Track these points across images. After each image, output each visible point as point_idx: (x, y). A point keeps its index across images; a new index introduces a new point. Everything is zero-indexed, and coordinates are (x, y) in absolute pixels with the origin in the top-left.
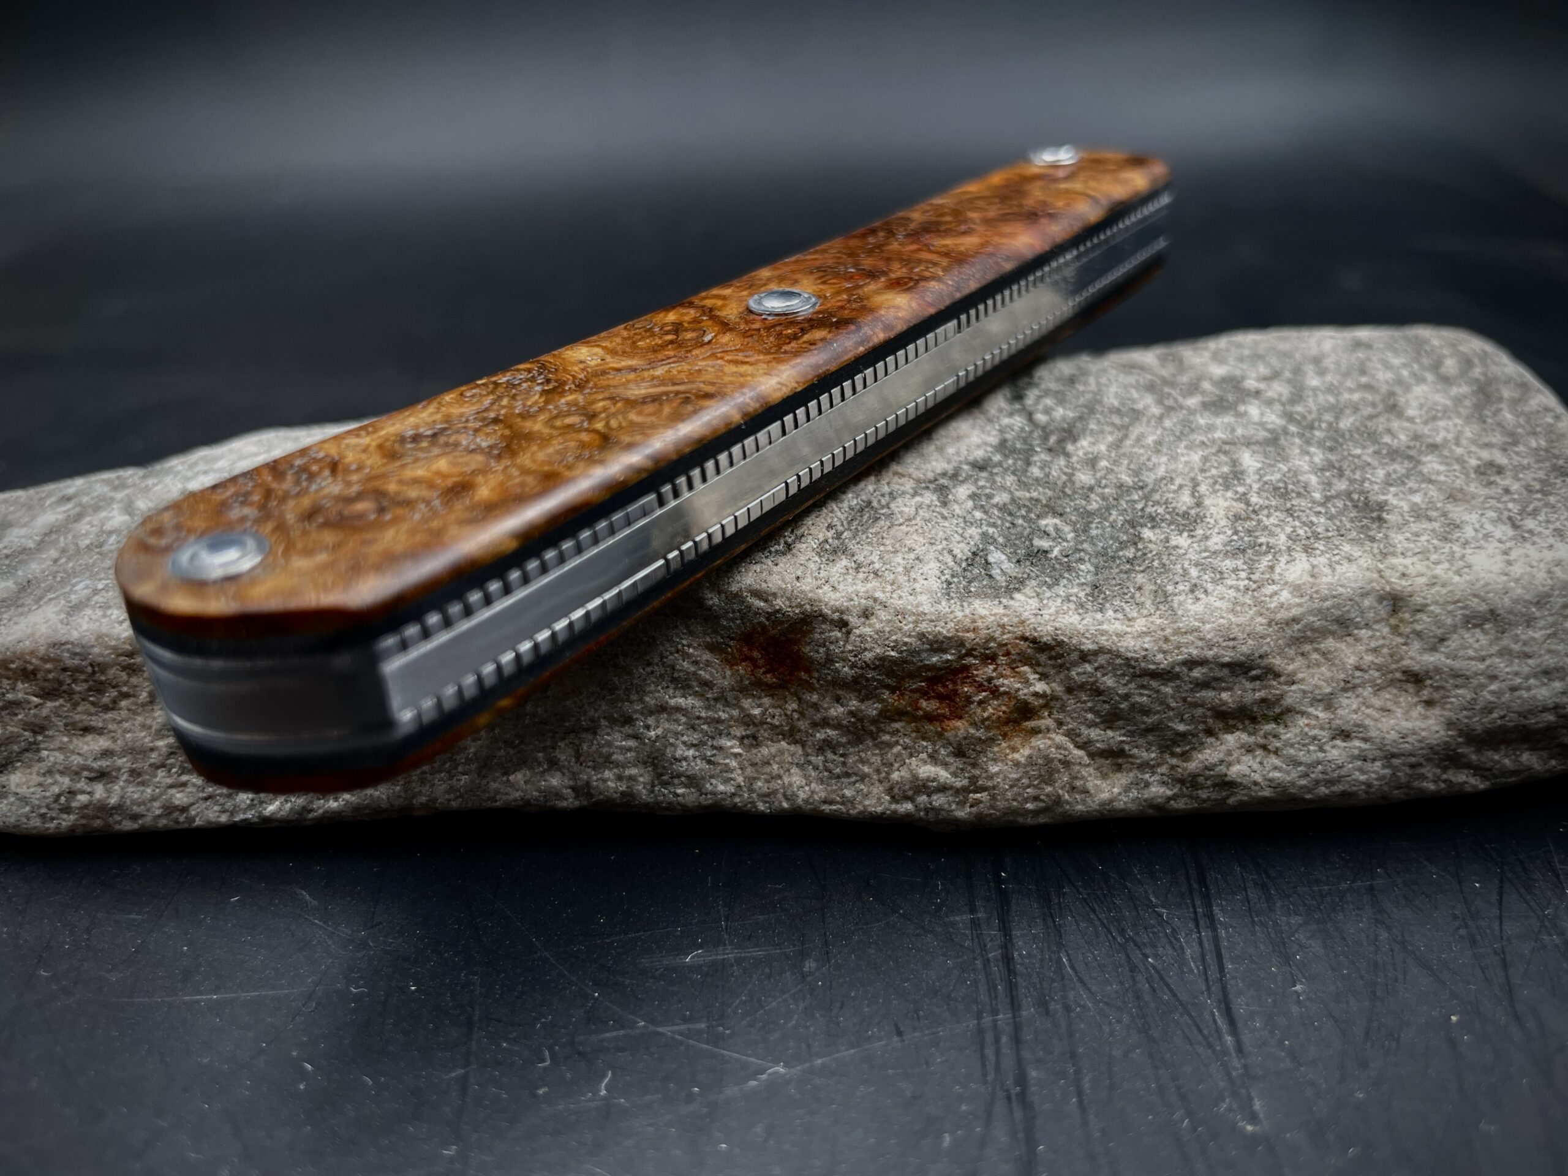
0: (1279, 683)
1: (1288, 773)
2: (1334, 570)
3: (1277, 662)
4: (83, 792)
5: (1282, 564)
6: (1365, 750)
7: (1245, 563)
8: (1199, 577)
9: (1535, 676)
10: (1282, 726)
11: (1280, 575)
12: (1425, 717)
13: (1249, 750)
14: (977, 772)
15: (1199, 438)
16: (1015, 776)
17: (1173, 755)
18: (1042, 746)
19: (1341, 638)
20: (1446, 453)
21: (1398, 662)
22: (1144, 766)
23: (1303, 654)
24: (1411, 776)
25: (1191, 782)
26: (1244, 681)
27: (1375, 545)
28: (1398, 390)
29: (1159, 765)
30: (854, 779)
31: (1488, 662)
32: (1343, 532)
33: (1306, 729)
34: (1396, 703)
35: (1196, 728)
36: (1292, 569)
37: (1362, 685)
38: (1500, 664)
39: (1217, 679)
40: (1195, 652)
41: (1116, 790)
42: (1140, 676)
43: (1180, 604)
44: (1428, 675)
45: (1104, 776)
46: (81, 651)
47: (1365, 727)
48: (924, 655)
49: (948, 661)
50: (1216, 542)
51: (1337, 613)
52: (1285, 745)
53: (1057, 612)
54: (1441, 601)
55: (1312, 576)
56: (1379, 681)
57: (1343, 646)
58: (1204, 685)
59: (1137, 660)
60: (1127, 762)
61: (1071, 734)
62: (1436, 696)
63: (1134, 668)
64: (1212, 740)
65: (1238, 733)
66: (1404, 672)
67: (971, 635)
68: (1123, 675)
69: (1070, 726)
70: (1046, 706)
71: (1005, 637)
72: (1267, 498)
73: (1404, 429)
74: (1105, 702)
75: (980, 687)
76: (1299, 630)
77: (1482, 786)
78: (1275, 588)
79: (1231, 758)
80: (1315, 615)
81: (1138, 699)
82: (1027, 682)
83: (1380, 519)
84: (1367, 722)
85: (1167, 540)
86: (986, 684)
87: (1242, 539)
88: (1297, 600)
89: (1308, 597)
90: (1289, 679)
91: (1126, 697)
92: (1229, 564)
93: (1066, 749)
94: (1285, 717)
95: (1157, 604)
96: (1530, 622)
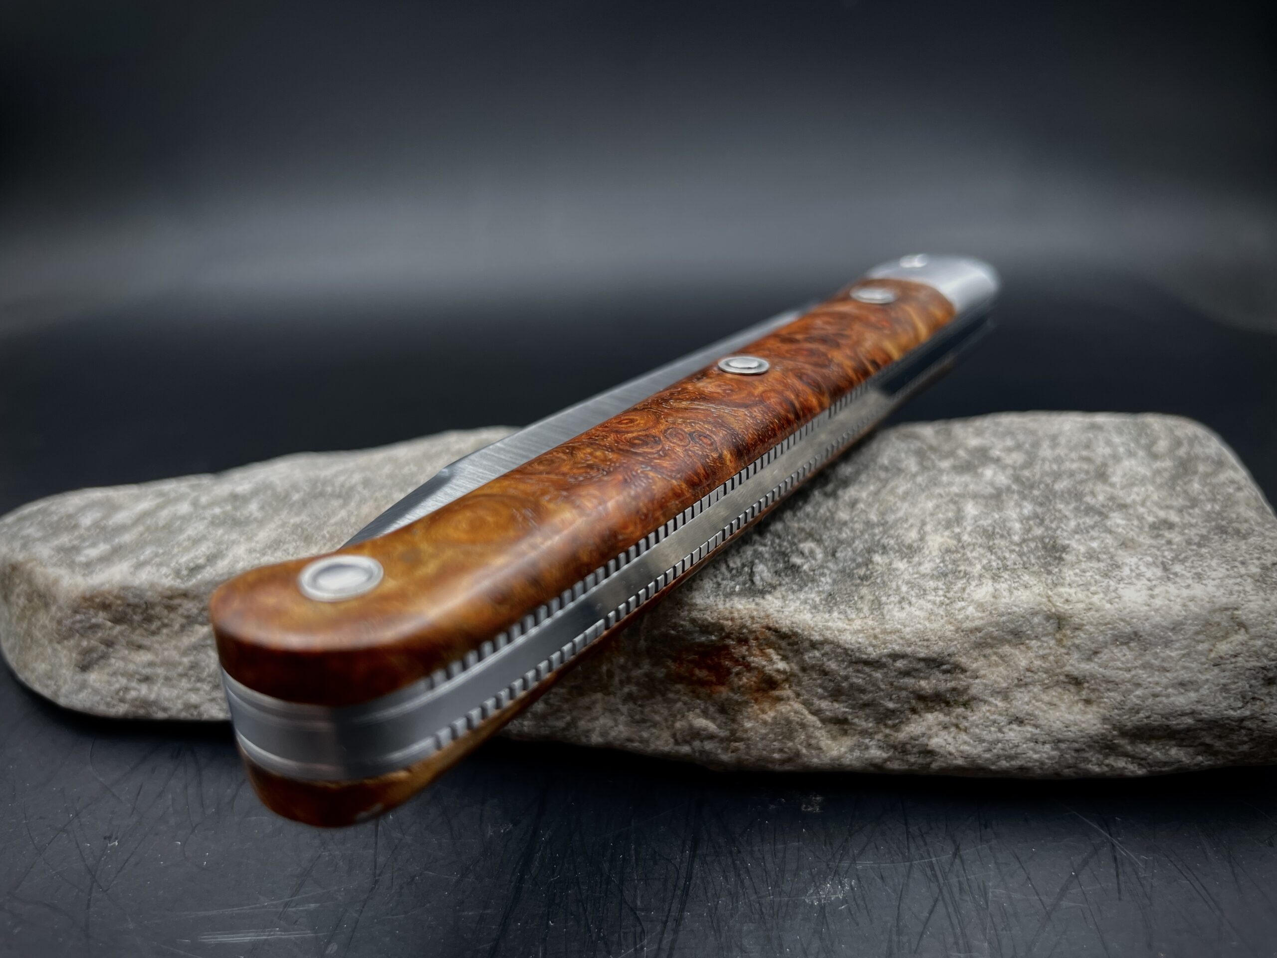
0: (966, 677)
1: (975, 747)
2: (1012, 595)
3: (963, 660)
5: (972, 588)
6: (1036, 734)
7: (945, 584)
8: (907, 593)
9: (1173, 686)
10: (969, 710)
11: (969, 594)
12: (1085, 713)
13: (945, 727)
14: (736, 726)
15: (938, 491)
16: (763, 731)
17: (886, 726)
18: (783, 710)
19: (1016, 646)
20: (1131, 511)
21: (1061, 667)
22: (864, 733)
23: (985, 656)
24: (1077, 758)
25: (902, 749)
26: (937, 673)
27: (1050, 577)
28: (1110, 462)
29: (876, 733)
30: (648, 724)
31: (1133, 673)
32: (1028, 565)
33: (988, 714)
34: (1061, 700)
35: (902, 706)
36: (979, 591)
37: (1033, 683)
38: (1143, 675)
39: (917, 670)
40: (897, 648)
41: (843, 750)
42: (856, 663)
43: (889, 611)
44: (1085, 679)
45: (834, 738)
46: (139, 593)
47: (1036, 717)
48: (696, 635)
49: (712, 641)
50: (927, 567)
51: (1012, 626)
52: (972, 726)
53: (795, 611)
54: (1095, 623)
55: (994, 597)
56: (1046, 681)
57: (1017, 652)
58: (907, 673)
59: (852, 651)
60: (851, 729)
61: (807, 704)
62: (1093, 696)
63: (851, 656)
64: (915, 717)
65: (936, 713)
66: (1067, 676)
67: (730, 623)
68: (843, 661)
69: (805, 697)
70: (786, 680)
71: (754, 626)
72: (976, 538)
73: (1104, 491)
74: (830, 680)
75: (736, 662)
76: (981, 638)
77: (1141, 772)
78: (963, 604)
79: (930, 732)
80: (993, 627)
81: (855, 680)
82: (771, 660)
83: (1061, 559)
84: (1037, 712)
85: (891, 564)
86: (741, 659)
87: (947, 566)
88: (980, 615)
89: (988, 612)
90: (973, 674)
91: (846, 678)
92: (932, 584)
93: (802, 714)
94: (971, 703)
95: (872, 610)
96: (1167, 643)
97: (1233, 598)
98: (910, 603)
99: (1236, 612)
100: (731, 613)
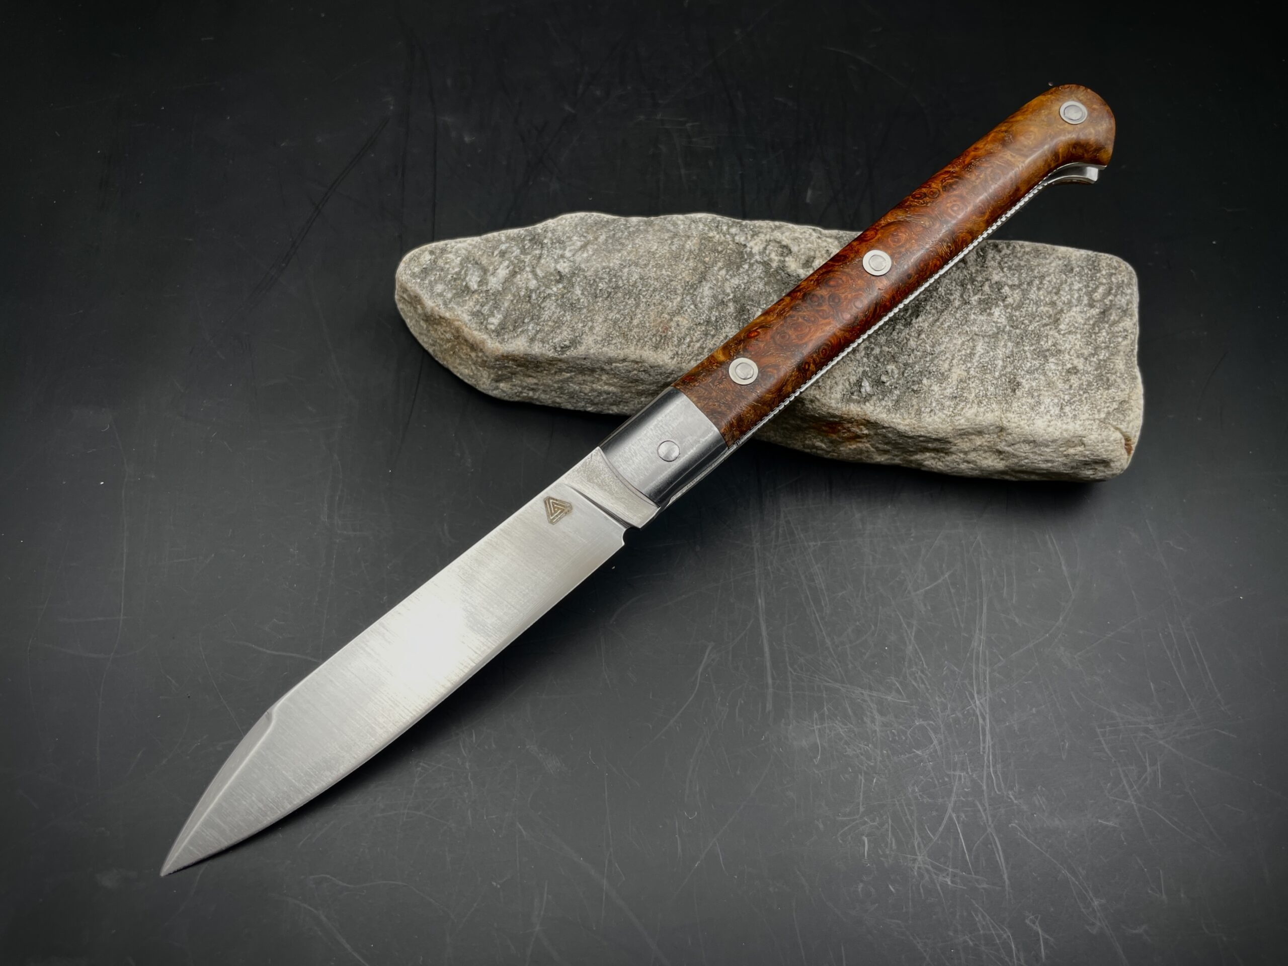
0: (951, 445)
1: (945, 467)
2: (984, 414)
3: (951, 440)
4: (525, 393)
5: (967, 409)
6: (974, 467)
7: (954, 404)
8: (935, 407)
9: (1042, 461)
10: (947, 456)
11: (965, 412)
12: (999, 463)
13: (934, 458)
14: (836, 449)
15: (966, 328)
16: (848, 451)
17: (905, 454)
18: (861, 446)
20: (1061, 357)
21: (995, 447)
22: (895, 455)
23: (962, 439)
24: (989, 475)
25: (911, 462)
26: (938, 443)
27: (1006, 405)
28: (1066, 309)
29: (900, 456)
31: (1027, 454)
32: (997, 396)
33: (955, 458)
34: (990, 457)
35: (916, 450)
36: (970, 411)
37: (980, 450)
38: (1031, 455)
39: (928, 441)
40: (923, 433)
41: (882, 459)
42: (902, 436)
43: (924, 416)
44: (1004, 452)
45: (880, 456)
47: (976, 462)
49: (836, 420)
50: (948, 392)
51: (979, 430)
52: (946, 461)
53: (880, 411)
54: (1018, 433)
55: (976, 416)
56: (986, 451)
57: (978, 439)
58: (923, 442)
59: (901, 431)
60: (889, 454)
61: (872, 445)
62: (1005, 458)
63: (900, 434)
64: (921, 454)
65: (931, 454)
66: (997, 450)
67: (846, 416)
68: (896, 434)
69: (872, 443)
70: (866, 437)
71: (858, 417)
73: (1053, 337)
74: (887, 439)
75: (845, 429)
76: (963, 432)
77: (1017, 480)
78: (960, 417)
79: (926, 459)
80: (970, 429)
81: (899, 441)
82: (861, 430)
83: (1015, 392)
84: (977, 461)
85: (931, 386)
86: (847, 428)
87: (957, 392)
88: (966, 423)
89: (970, 422)
90: (954, 444)
91: (895, 440)
92: (948, 403)
93: (869, 448)
94: (949, 454)
95: (916, 414)
96: (1047, 446)
97: (1084, 432)
98: (935, 414)
99: (1084, 439)
100: (848, 412)
